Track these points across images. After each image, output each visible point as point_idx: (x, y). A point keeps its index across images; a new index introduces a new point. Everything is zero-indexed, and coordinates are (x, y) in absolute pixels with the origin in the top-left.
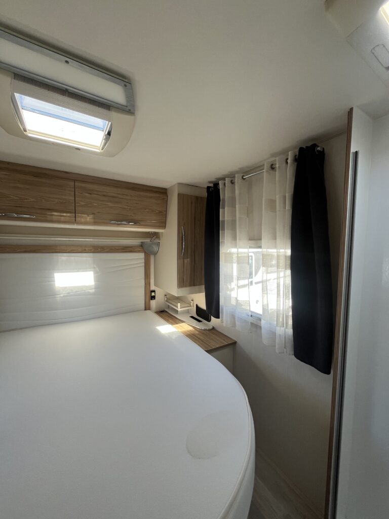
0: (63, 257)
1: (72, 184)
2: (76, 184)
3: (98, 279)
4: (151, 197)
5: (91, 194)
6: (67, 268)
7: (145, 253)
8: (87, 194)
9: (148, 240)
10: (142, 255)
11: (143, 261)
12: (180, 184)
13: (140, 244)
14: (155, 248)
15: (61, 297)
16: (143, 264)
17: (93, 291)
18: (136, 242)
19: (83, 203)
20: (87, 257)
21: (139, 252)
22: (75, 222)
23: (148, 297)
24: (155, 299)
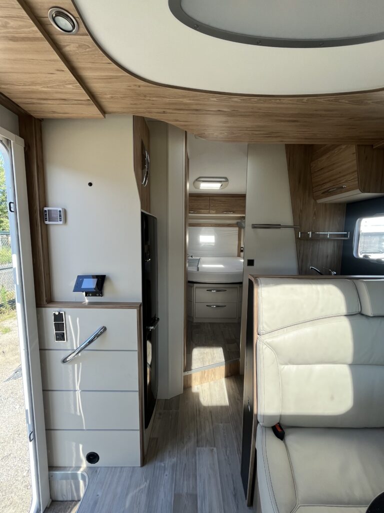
0: (203, 229)
1: (209, 198)
2: (211, 198)
3: (215, 240)
4: (240, 200)
5: (215, 201)
6: (205, 234)
7: (239, 227)
9: (239, 221)
10: (237, 229)
11: (238, 231)
13: (236, 223)
14: (243, 225)
15: (202, 246)
16: (238, 233)
17: (213, 245)
18: (234, 222)
19: (212, 206)
20: (212, 229)
21: (236, 227)
22: (209, 213)
23: (239, 251)
24: (243, 252)
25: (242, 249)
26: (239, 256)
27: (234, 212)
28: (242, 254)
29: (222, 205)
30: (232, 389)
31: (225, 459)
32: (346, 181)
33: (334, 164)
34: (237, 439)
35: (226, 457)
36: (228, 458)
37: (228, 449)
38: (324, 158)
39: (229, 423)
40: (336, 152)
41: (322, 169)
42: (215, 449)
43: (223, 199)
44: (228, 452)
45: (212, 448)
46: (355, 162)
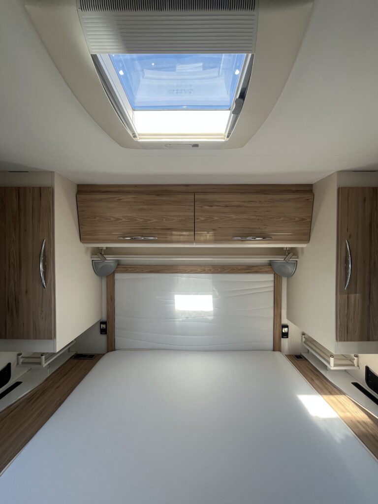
0: (182, 278)
1: (192, 197)
2: (197, 197)
3: (216, 305)
4: (289, 200)
5: (212, 206)
6: (186, 292)
7: (275, 275)
8: (207, 207)
9: (280, 259)
10: (270, 277)
11: (272, 284)
13: (268, 262)
14: (290, 269)
15: (179, 321)
16: (272, 289)
17: (211, 318)
18: (263, 260)
19: (203, 219)
20: (206, 278)
21: (266, 272)
22: (194, 241)
23: (278, 334)
24: (287, 337)
25: (285, 330)
26: (277, 348)
27: (265, 237)
28: (285, 342)
29: (234, 216)
43: (236, 199)
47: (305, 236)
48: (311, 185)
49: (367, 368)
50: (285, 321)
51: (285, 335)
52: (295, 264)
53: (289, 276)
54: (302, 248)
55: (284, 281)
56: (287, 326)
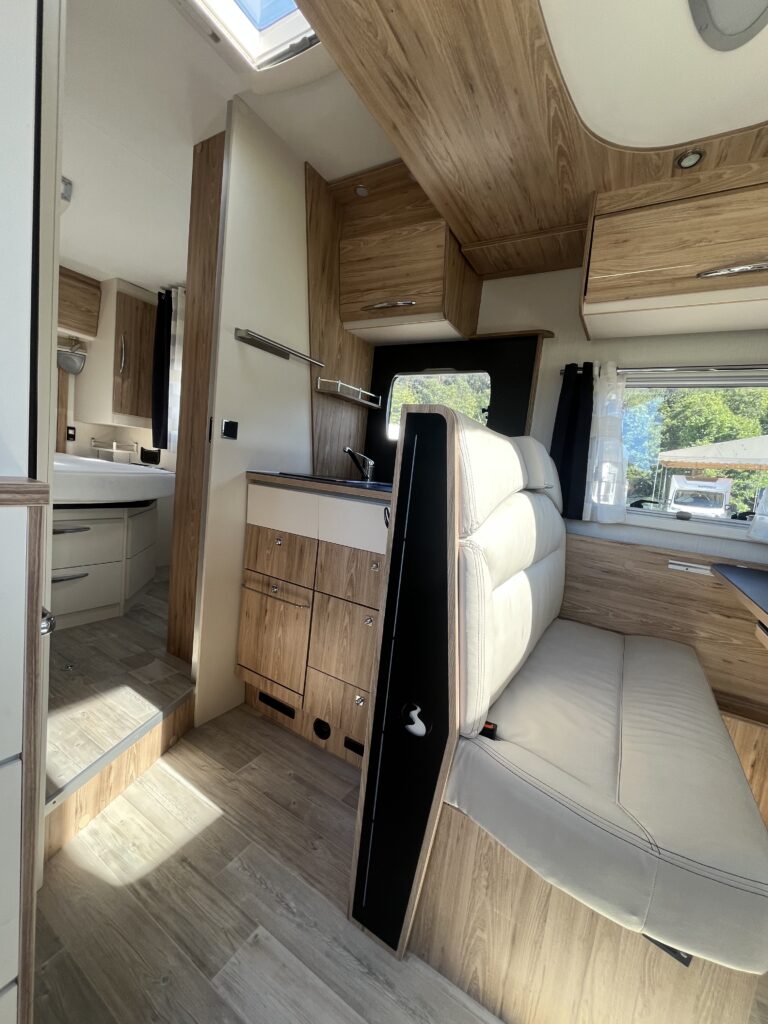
4: (75, 287)
9: (65, 349)
12: (120, 280)
14: (78, 362)
23: (63, 435)
24: (74, 440)
25: (71, 432)
30: (200, 768)
31: (299, 926)
32: (419, 294)
33: (396, 256)
34: (289, 859)
35: (298, 920)
36: (302, 915)
37: (288, 897)
38: (375, 239)
39: (249, 843)
40: (404, 233)
41: (368, 259)
42: (261, 931)
44: (292, 904)
45: (253, 935)
46: (441, 262)
47: (93, 329)
48: (99, 282)
49: (142, 449)
50: (71, 423)
51: (72, 437)
52: (84, 358)
53: (77, 373)
54: (90, 342)
55: (71, 380)
56: (73, 429)
